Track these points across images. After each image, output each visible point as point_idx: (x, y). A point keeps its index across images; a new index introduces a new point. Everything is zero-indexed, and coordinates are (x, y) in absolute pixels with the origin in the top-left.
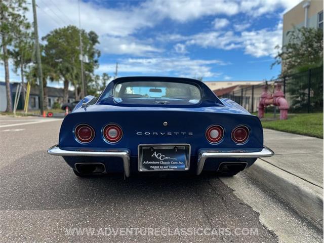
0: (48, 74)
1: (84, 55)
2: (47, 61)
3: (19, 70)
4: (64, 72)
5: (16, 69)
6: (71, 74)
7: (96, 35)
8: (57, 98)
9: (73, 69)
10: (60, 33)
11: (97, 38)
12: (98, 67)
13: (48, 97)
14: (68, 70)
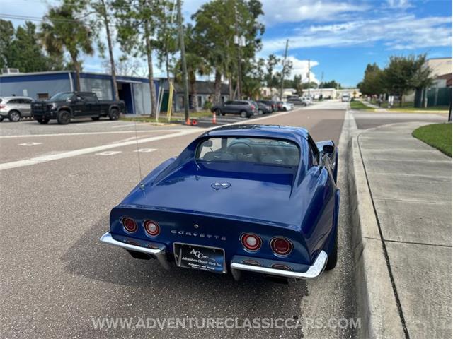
0: (197, 66)
1: (240, 36)
2: (196, 48)
3: (164, 64)
4: (215, 62)
5: (161, 63)
6: (224, 65)
7: (259, 3)
8: (208, 96)
9: (226, 58)
10: (212, 8)
11: (260, 7)
12: (261, 48)
13: (198, 95)
14: (220, 59)
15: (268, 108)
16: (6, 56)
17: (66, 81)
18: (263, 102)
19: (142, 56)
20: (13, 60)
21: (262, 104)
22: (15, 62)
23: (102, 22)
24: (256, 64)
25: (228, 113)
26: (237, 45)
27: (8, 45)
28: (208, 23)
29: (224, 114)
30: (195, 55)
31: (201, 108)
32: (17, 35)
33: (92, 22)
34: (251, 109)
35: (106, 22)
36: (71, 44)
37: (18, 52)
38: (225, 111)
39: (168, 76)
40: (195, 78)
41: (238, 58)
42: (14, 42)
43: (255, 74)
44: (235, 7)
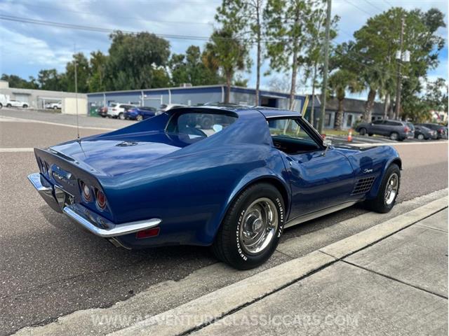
0: (347, 82)
1: (403, 51)
3: (309, 82)
4: (370, 79)
5: (306, 78)
6: (380, 82)
7: (440, 14)
8: (361, 115)
9: (384, 74)
10: (375, 22)
11: (441, 18)
12: (436, 66)
13: (348, 114)
14: (376, 75)
15: (432, 133)
16: (191, 75)
17: (219, 94)
18: (428, 126)
19: (285, 71)
20: (195, 78)
21: (423, 127)
22: (196, 80)
23: (254, 40)
24: (432, 85)
25: (376, 134)
26: (399, 61)
27: (194, 66)
28: (368, 39)
29: (370, 135)
30: (347, 72)
31: (349, 128)
32: (201, 58)
33: (245, 41)
34: (405, 131)
35: (259, 40)
36: (225, 60)
37: (199, 71)
38: (374, 131)
39: (313, 92)
40: (344, 95)
41: (399, 74)
42: (199, 63)
43: (429, 95)
44: (403, 19)
